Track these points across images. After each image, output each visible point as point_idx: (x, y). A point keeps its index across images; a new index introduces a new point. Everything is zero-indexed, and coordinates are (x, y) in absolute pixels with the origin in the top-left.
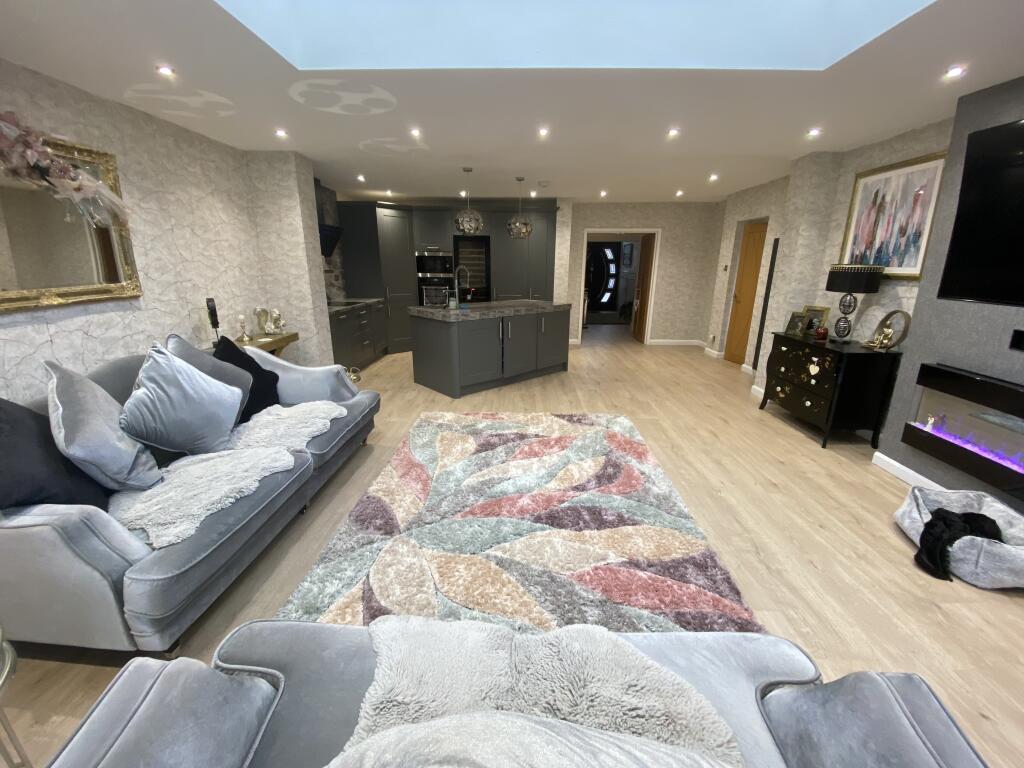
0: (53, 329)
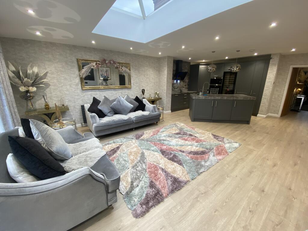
0: (117, 92)
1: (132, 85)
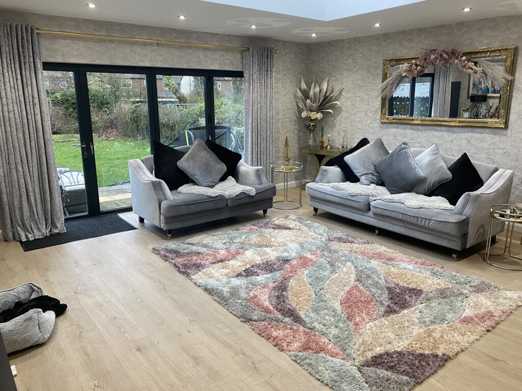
1: (512, 118)
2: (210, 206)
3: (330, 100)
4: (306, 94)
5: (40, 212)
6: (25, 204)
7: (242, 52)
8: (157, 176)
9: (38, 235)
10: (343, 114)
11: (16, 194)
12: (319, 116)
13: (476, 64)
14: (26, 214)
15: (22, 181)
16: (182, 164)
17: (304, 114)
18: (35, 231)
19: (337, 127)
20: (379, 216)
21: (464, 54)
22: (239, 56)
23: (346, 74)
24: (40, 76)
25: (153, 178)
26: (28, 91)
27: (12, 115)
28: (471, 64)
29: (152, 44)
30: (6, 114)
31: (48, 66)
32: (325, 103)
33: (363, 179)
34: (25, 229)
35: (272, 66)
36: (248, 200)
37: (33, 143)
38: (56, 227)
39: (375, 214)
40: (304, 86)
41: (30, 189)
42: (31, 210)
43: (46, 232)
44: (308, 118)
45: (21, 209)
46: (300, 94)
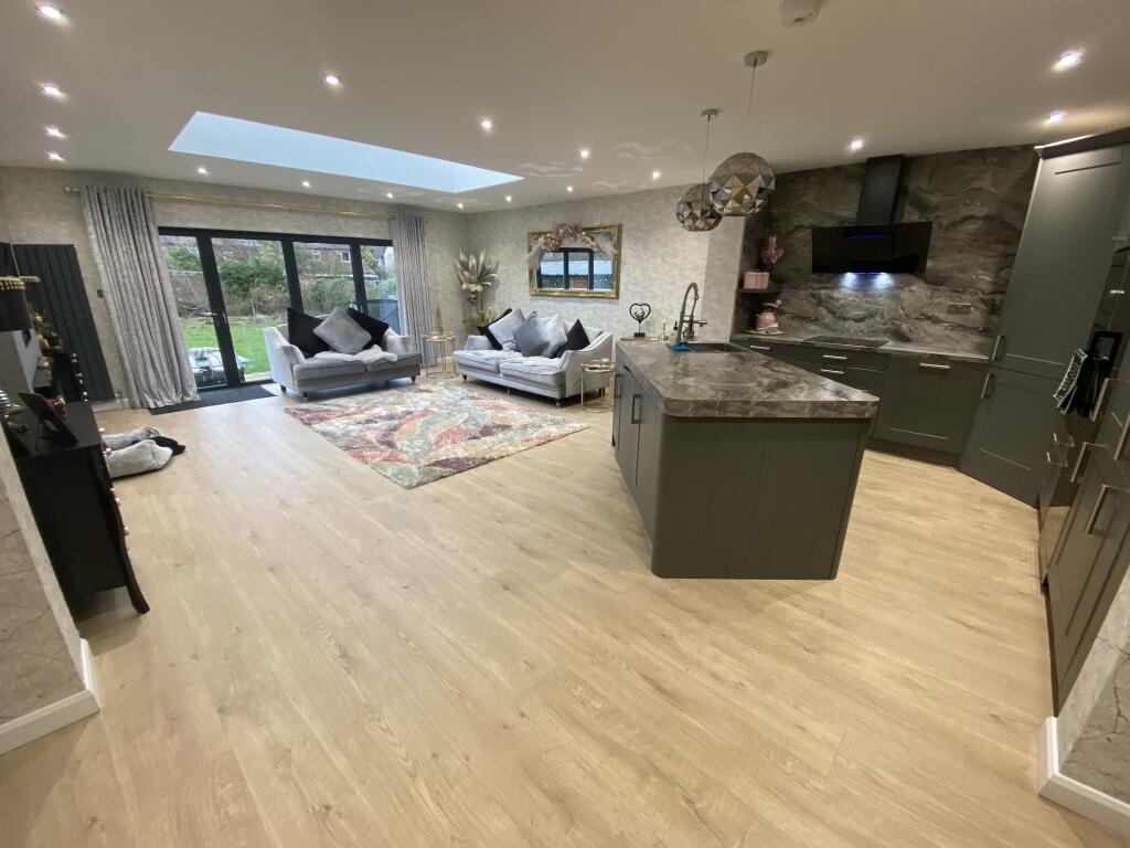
1: (622, 288)
2: (347, 371)
3: (489, 272)
4: (465, 266)
5: (169, 381)
6: (151, 372)
7: (389, 220)
8: (291, 342)
9: (168, 402)
10: (501, 287)
11: (139, 360)
12: (479, 288)
13: (592, 240)
14: (153, 380)
15: (145, 348)
16: (319, 330)
17: (464, 286)
18: (165, 399)
19: (498, 300)
20: (507, 376)
21: (584, 230)
22: (385, 224)
23: (500, 246)
24: (155, 241)
25: (286, 343)
26: (144, 256)
27: (127, 280)
28: (589, 239)
29: (282, 210)
30: (121, 279)
31: (164, 231)
32: (483, 276)
33: (504, 346)
34: (154, 397)
35: (423, 234)
36: (390, 366)
37: (153, 308)
38: (189, 396)
39: (505, 375)
40: (462, 257)
41: (155, 355)
42: (158, 377)
43: (176, 399)
44: (468, 290)
45: (146, 376)
46: (459, 266)
